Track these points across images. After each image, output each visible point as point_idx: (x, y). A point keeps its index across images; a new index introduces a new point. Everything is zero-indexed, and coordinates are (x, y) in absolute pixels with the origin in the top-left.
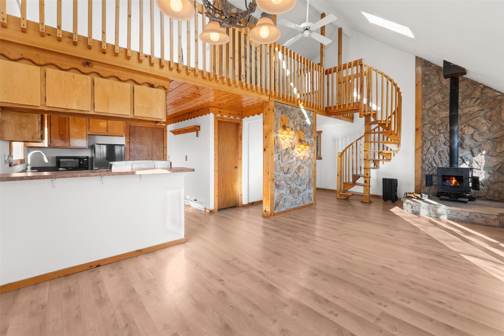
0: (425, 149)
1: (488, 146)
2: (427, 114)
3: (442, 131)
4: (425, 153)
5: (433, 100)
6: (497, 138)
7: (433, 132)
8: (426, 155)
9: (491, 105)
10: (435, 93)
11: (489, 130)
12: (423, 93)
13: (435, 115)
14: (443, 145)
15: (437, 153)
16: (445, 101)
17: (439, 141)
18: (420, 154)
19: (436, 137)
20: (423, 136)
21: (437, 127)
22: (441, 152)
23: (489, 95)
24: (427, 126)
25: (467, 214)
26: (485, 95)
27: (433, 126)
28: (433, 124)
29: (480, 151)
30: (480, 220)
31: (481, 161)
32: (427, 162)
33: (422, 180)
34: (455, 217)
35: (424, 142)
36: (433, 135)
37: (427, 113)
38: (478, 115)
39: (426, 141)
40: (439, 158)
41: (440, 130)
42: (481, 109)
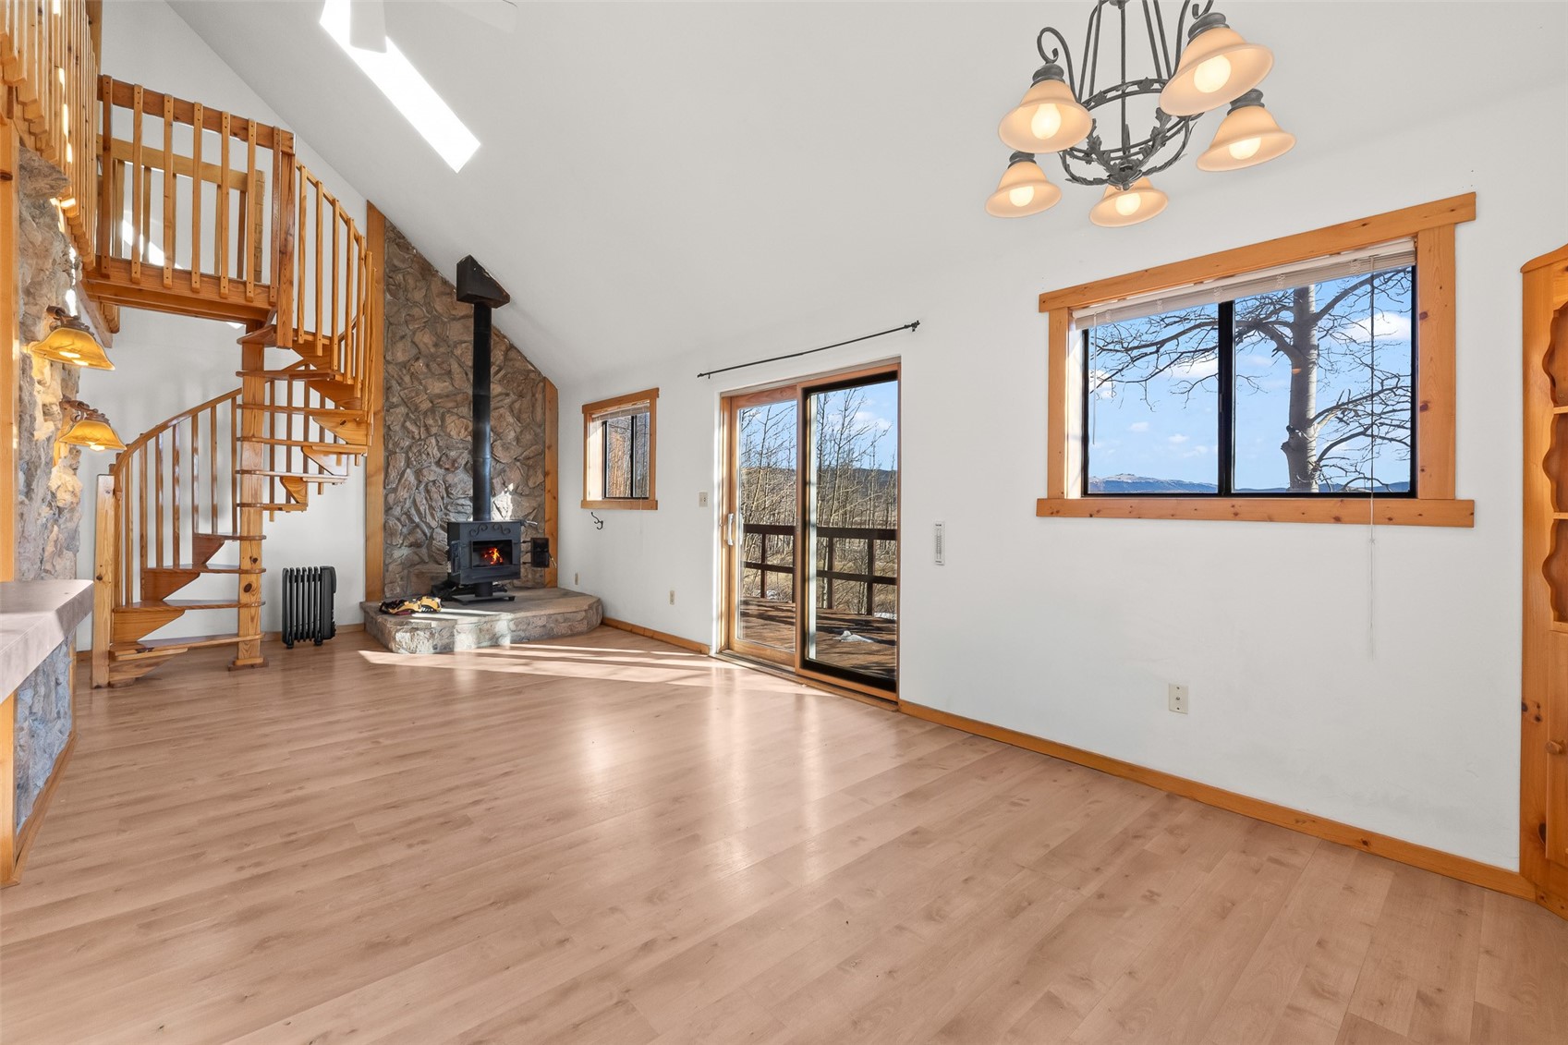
0: (393, 474)
1: (515, 475)
2: (398, 378)
3: (434, 430)
4: (394, 486)
5: (413, 342)
6: (529, 458)
7: (414, 430)
8: (395, 490)
9: (521, 388)
10: (417, 326)
11: (518, 440)
12: (387, 317)
13: (416, 383)
14: (434, 467)
15: (422, 487)
16: (439, 353)
17: (428, 454)
18: (379, 490)
19: (421, 445)
20: (387, 437)
21: (422, 417)
22: (431, 484)
23: (518, 364)
24: (398, 410)
25: (541, 622)
26: (511, 363)
27: (413, 413)
28: (413, 409)
29: (504, 484)
30: (563, 628)
31: (505, 506)
32: (397, 511)
33: (387, 562)
34: (523, 634)
35: (390, 455)
36: (413, 438)
37: (399, 376)
38: (500, 404)
39: (396, 453)
40: (426, 498)
41: (430, 426)
42: (504, 391)
